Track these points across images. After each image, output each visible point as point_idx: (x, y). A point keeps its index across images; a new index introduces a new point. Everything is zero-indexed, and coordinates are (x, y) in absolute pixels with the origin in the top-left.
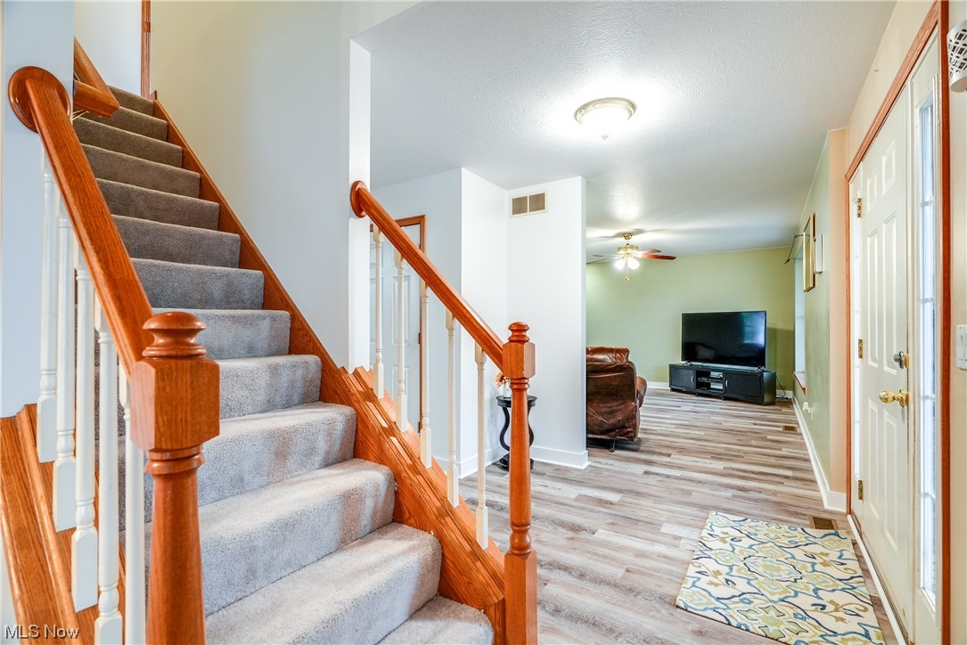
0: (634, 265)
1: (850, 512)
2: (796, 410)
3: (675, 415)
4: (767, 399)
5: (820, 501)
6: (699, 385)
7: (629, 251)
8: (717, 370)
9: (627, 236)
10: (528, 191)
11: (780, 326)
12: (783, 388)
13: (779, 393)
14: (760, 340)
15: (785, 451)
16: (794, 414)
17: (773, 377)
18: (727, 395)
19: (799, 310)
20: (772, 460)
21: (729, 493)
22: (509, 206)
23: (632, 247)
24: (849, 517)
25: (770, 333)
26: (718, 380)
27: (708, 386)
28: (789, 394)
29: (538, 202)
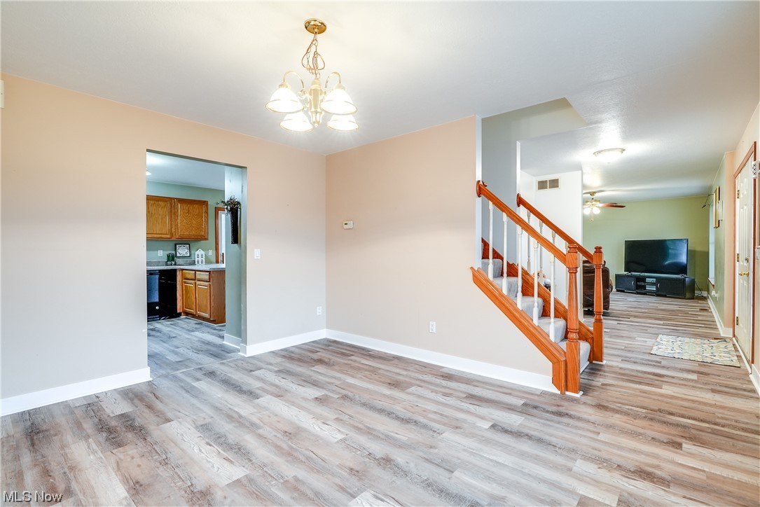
0: (597, 211)
1: (734, 336)
2: (709, 302)
3: (625, 303)
4: (688, 295)
5: (720, 334)
6: (638, 287)
7: (594, 203)
8: (651, 278)
9: (592, 194)
10: (548, 177)
11: (698, 248)
12: (700, 290)
13: (697, 293)
14: (683, 259)
15: (700, 318)
16: (708, 304)
17: (693, 282)
18: (659, 293)
19: (712, 239)
20: (693, 321)
21: (669, 331)
22: (536, 185)
23: (596, 201)
24: (734, 339)
25: (690, 254)
26: (652, 284)
27: (644, 287)
28: (705, 294)
29: (555, 183)
